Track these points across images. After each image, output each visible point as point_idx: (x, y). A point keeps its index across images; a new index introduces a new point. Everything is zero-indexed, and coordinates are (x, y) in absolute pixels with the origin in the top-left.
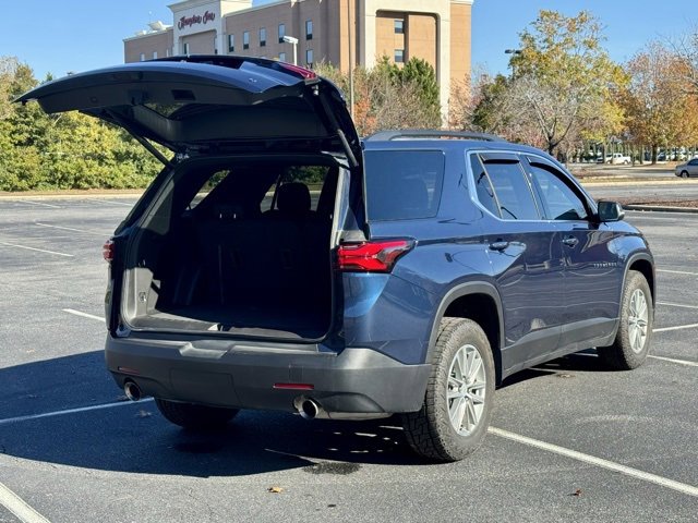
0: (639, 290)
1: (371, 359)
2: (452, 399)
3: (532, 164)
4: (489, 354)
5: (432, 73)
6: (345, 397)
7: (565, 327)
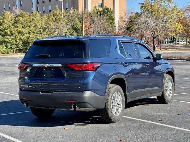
0: (169, 80)
1: (91, 94)
2: (113, 106)
3: (136, 43)
4: (123, 94)
5: (112, 12)
6: (84, 104)
7: (146, 89)
